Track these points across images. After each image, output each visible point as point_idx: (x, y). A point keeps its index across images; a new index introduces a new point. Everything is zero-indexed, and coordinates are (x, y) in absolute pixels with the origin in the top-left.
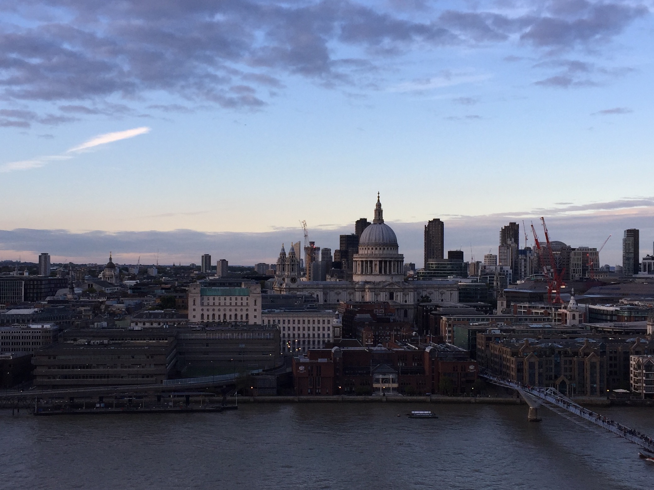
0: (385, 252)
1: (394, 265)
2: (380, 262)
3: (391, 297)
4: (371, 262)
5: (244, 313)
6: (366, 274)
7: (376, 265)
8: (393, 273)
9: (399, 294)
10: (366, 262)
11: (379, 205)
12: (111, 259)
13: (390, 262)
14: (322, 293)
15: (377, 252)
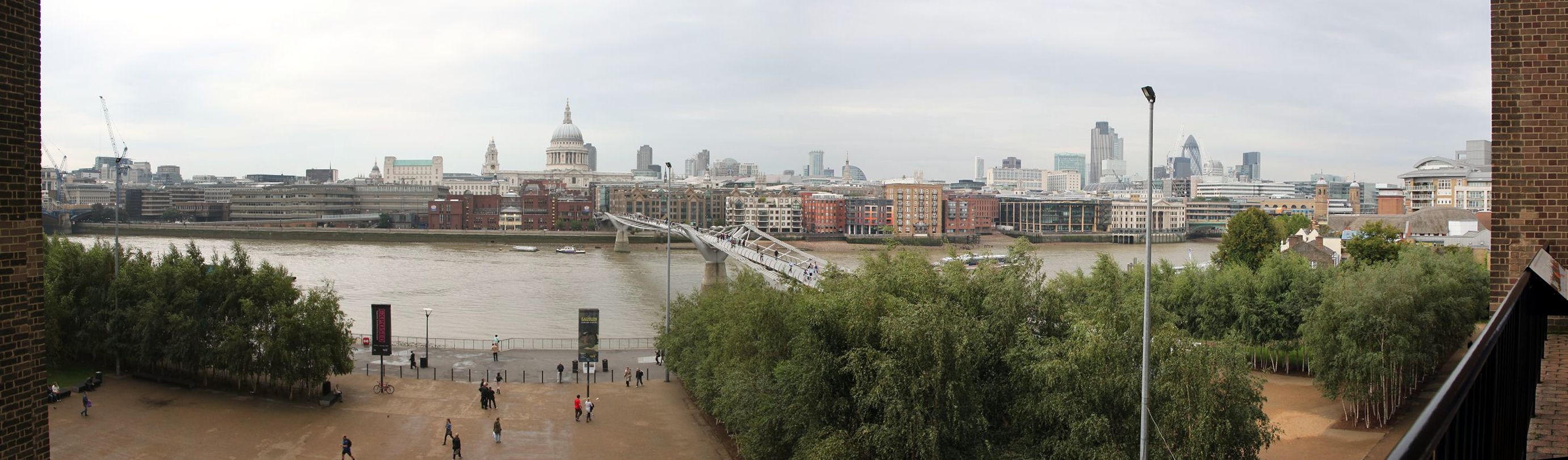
0: (571, 145)
1: (578, 156)
2: (567, 153)
3: (574, 181)
4: (559, 153)
5: (428, 180)
6: (555, 164)
7: (563, 156)
8: (577, 163)
9: (580, 179)
10: (556, 153)
11: (568, 109)
12: (376, 163)
13: (575, 153)
14: (517, 178)
15: (564, 146)
